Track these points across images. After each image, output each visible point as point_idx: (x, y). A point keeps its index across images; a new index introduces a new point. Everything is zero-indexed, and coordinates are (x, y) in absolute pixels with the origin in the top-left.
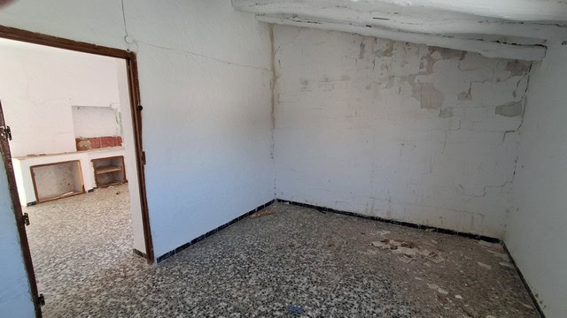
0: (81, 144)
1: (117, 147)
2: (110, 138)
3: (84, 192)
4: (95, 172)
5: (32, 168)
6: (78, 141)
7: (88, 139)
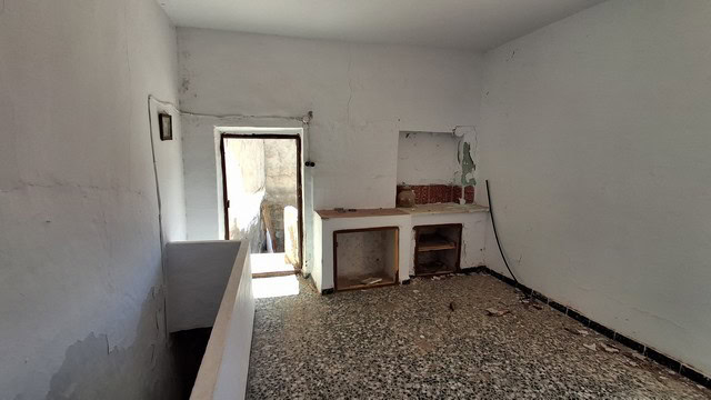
0: (404, 195)
1: (452, 205)
2: (442, 188)
3: (397, 283)
4: (416, 249)
5: (335, 233)
6: (400, 189)
7: (413, 187)
